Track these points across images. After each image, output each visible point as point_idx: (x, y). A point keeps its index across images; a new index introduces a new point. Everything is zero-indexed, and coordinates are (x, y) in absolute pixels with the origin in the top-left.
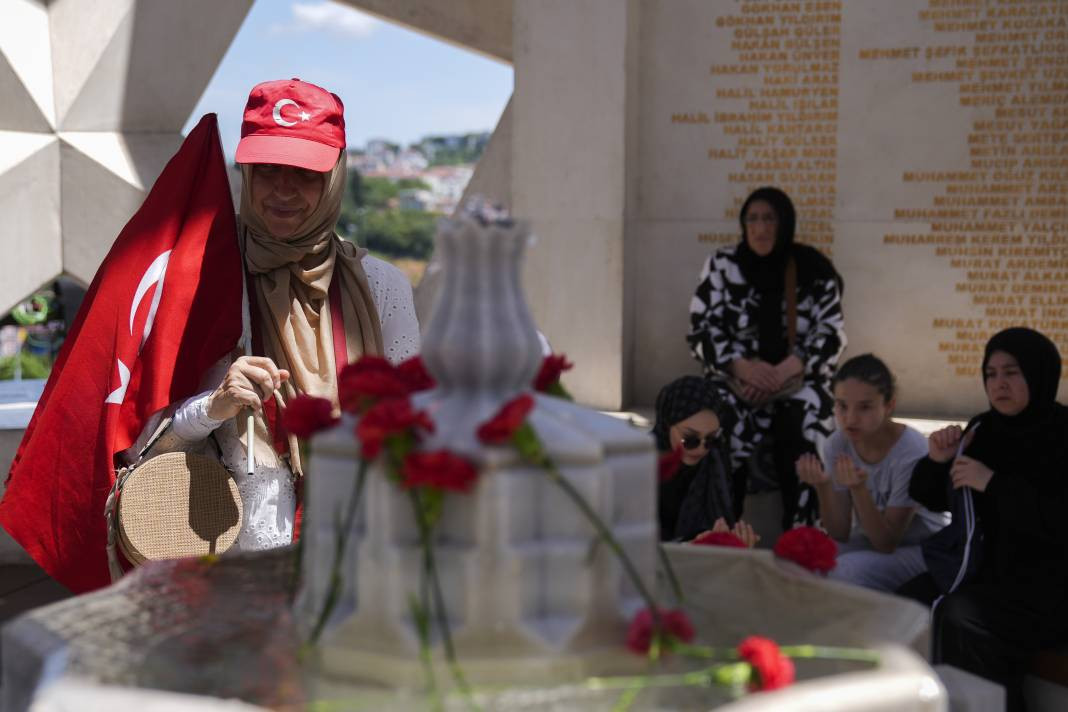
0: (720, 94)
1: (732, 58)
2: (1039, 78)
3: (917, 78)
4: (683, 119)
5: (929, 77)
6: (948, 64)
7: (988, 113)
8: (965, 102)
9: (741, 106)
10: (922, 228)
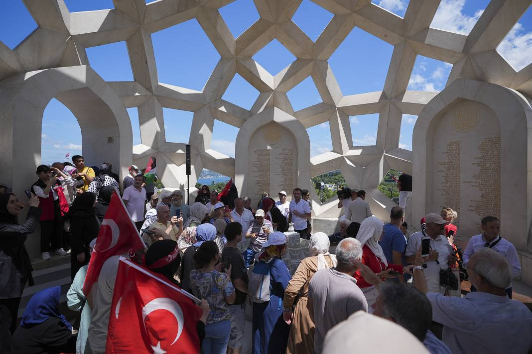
0: (443, 186)
1: (445, 181)
2: (492, 187)
3: (472, 186)
4: (438, 189)
5: (474, 186)
6: (477, 184)
7: (484, 192)
8: (480, 190)
9: (446, 188)
10: (474, 209)
